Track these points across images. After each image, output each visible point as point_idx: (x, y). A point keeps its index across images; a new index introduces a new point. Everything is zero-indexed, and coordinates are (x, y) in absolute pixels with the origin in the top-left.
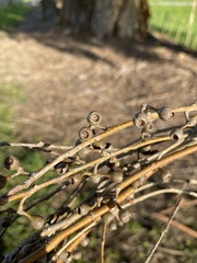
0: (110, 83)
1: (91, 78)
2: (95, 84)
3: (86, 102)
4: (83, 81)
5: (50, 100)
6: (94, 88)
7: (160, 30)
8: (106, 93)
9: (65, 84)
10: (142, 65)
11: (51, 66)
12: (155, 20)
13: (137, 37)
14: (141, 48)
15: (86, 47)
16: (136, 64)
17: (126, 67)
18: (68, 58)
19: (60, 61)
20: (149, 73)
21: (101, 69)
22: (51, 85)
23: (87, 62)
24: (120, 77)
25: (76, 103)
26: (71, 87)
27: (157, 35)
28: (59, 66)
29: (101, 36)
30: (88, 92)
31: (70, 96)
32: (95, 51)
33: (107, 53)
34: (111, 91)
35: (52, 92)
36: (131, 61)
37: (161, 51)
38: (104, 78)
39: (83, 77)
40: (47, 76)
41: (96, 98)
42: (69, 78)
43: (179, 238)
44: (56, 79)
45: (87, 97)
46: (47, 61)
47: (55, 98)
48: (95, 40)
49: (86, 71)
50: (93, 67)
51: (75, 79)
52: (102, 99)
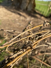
0: (24, 22)
1: (19, 20)
2: (20, 22)
3: (17, 26)
4: (17, 21)
5: (8, 25)
6: (20, 23)
7: (38, 10)
8: (23, 24)
9: (12, 21)
10: (33, 18)
11: (9, 16)
14: (33, 14)
15: (18, 12)
16: (31, 18)
18: (13, 14)
19: (11, 15)
20: (34, 21)
21: (22, 18)
22: (8, 21)
23: (18, 16)
24: (27, 21)
25: (15, 26)
26: (14, 22)
27: (37, 11)
28: (11, 16)
29: (23, 9)
30: (18, 24)
31: (13, 24)
32: (21, 13)
33: (24, 14)
34: (24, 24)
35: (8, 23)
36: (30, 17)
37: (38, 15)
38: (23, 20)
39: (17, 20)
40: (7, 18)
41: (20, 25)
42: (13, 19)
43: (38, 63)
44: (10, 19)
45: (18, 25)
46: (8, 14)
47: (9, 24)
48: (21, 10)
49: (18, 18)
50: (20, 17)
51: (15, 20)
52: (22, 26)
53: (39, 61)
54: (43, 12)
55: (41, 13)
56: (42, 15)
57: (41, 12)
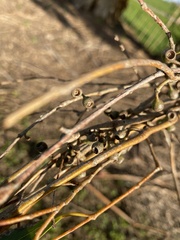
0: (73, 52)
1: (57, 40)
2: (59, 48)
3: (46, 62)
4: (48, 41)
5: (11, 47)
6: (57, 51)
7: (129, 24)
8: (66, 60)
9: (30, 37)
10: (106, 48)
11: (21, 14)
12: (129, 14)
13: (109, 21)
14: (109, 32)
15: (60, 10)
16: (101, 44)
17: (92, 44)
18: (40, 13)
19: (32, 13)
20: (109, 57)
21: (68, 36)
22: (17, 32)
23: (58, 25)
24: (84, 51)
25: (36, 58)
26: (35, 41)
27: (126, 27)
28: (29, 17)
29: (78, 6)
30: (51, 52)
31: (32, 50)
32: (68, 17)
33: (78, 23)
34: (72, 61)
35: (15, 40)
36: (98, 40)
37: (126, 44)
38: (69, 45)
39: (49, 37)
41: (56, 61)
42: (35, 33)
43: (93, 202)
44: (23, 28)
45: (48, 57)
46: (19, 7)
47: (17, 47)
48: (71, 7)
49: (54, 32)
50: (62, 31)
51: (41, 36)
53: (96, 198)
54: (146, 37)
55: (140, 38)
56: (139, 46)
57: (139, 32)
